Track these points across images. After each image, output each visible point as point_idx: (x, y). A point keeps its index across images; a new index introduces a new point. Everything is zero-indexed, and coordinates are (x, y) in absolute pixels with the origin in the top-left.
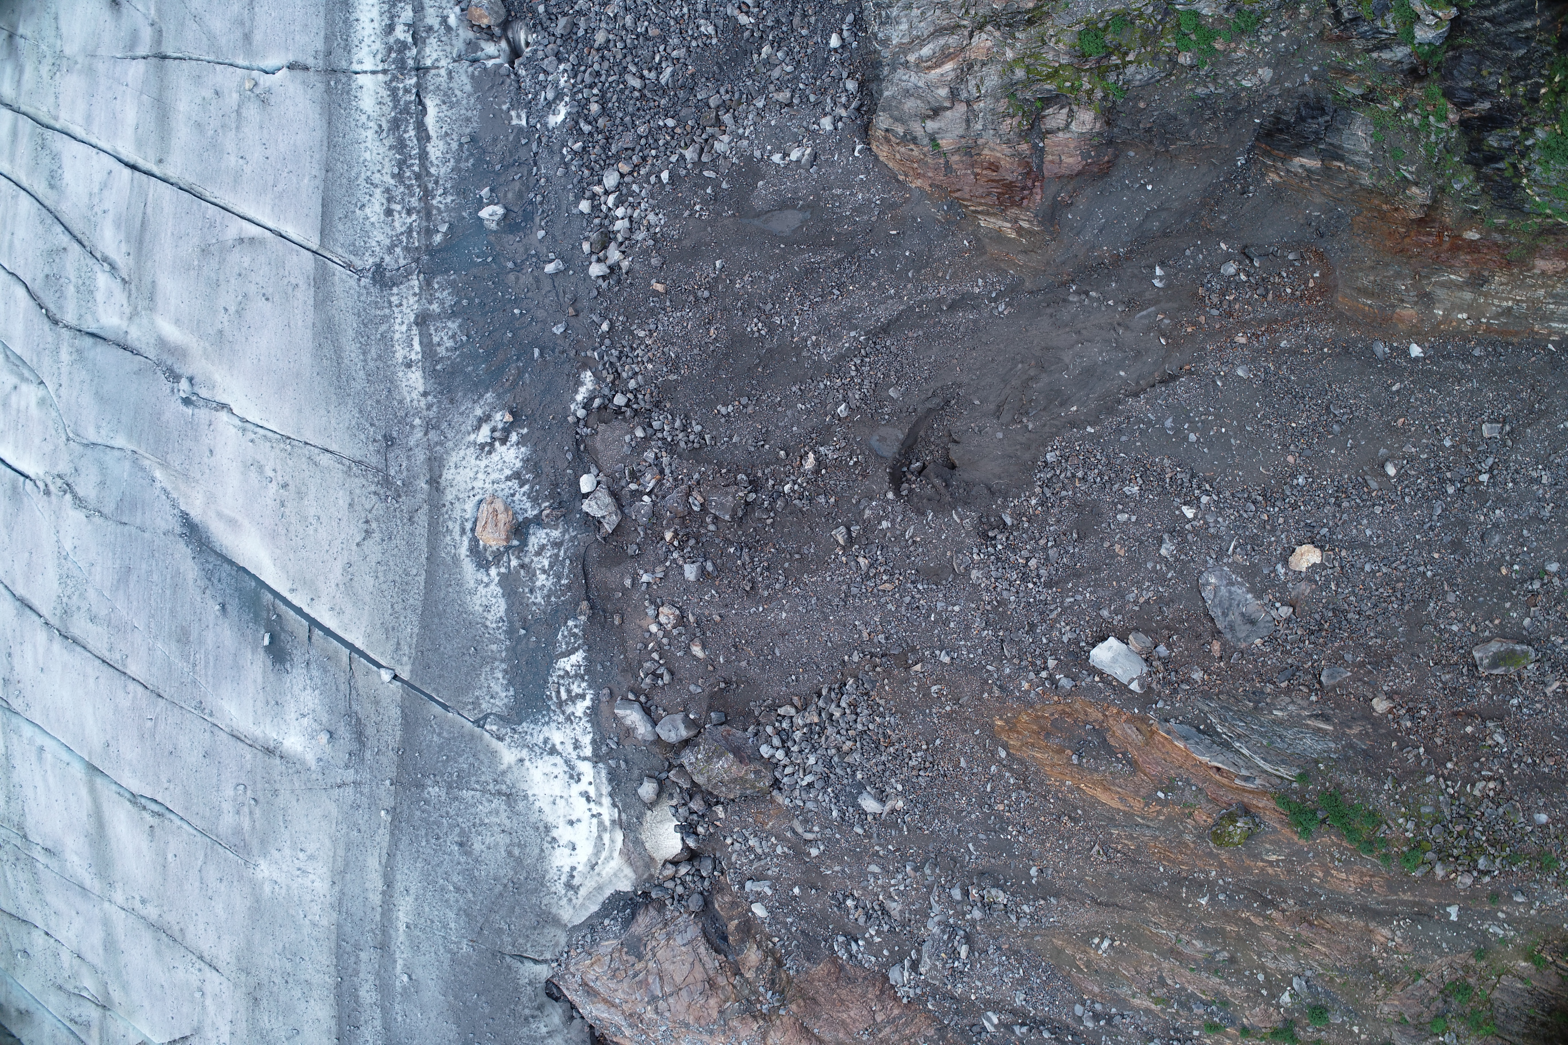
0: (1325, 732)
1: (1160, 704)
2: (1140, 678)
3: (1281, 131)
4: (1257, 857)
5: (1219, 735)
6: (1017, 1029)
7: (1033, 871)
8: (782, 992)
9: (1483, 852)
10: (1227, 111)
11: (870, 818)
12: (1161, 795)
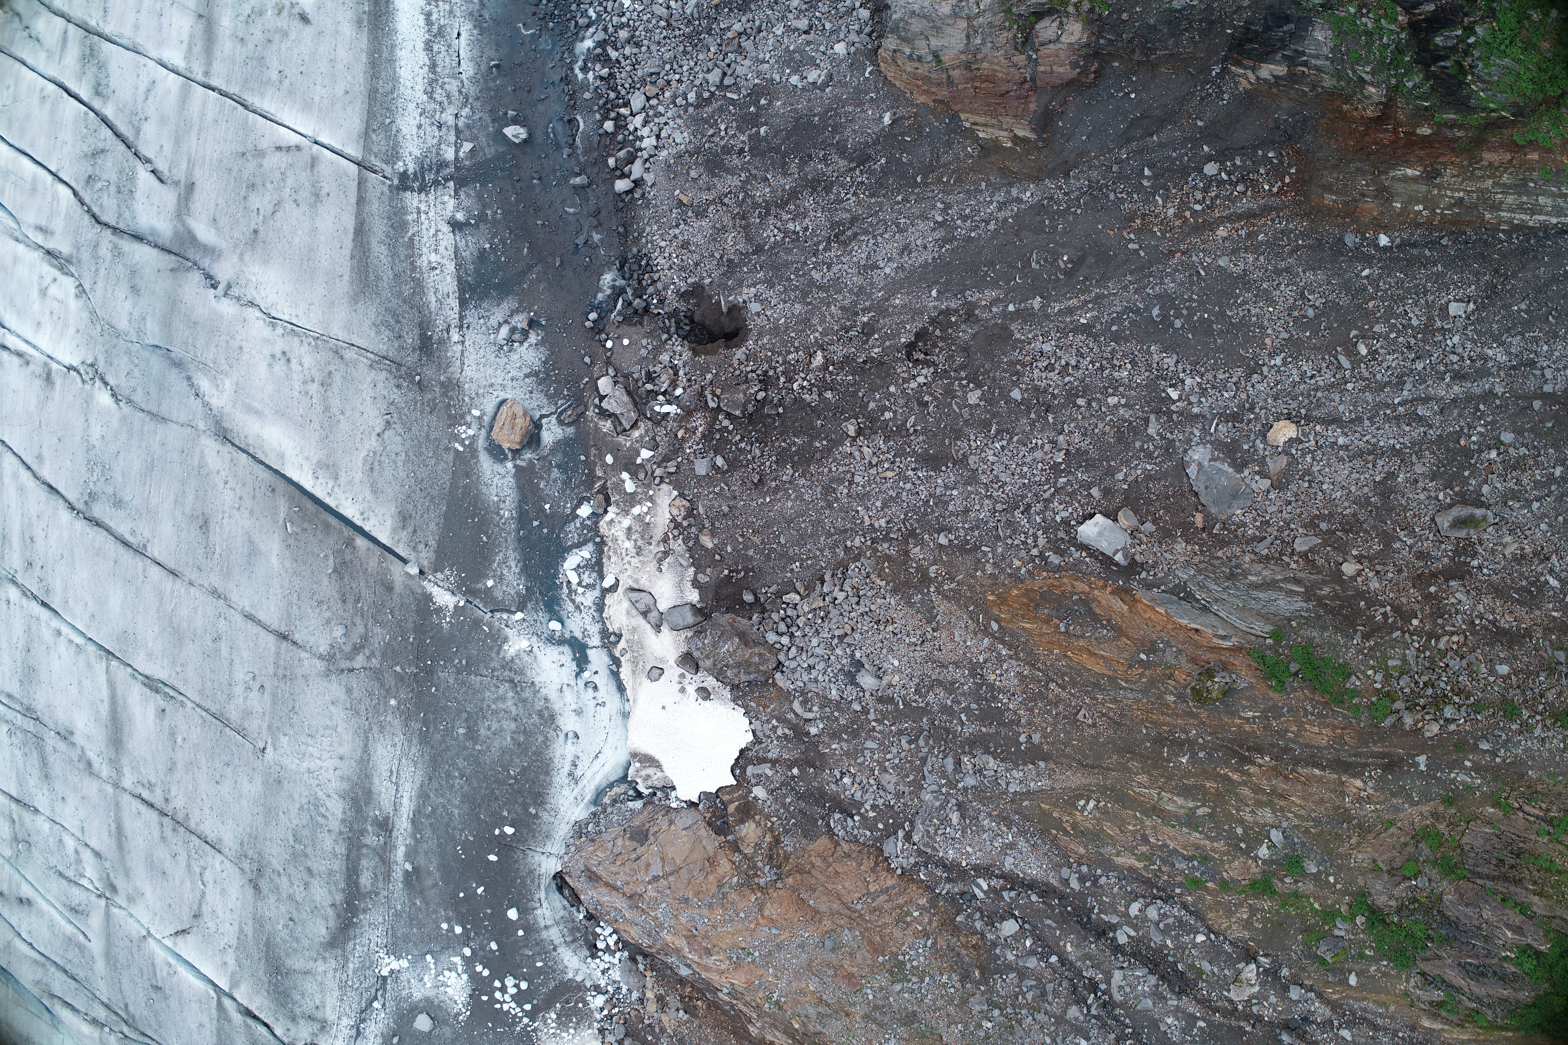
0: (1297, 593)
1: (1144, 575)
2: (1124, 549)
3: (1250, 41)
4: (1234, 714)
5: (1198, 601)
6: (1005, 894)
7: (1022, 739)
8: (779, 867)
9: (1450, 702)
10: (1201, 21)
11: (867, 694)
12: (1143, 656)
